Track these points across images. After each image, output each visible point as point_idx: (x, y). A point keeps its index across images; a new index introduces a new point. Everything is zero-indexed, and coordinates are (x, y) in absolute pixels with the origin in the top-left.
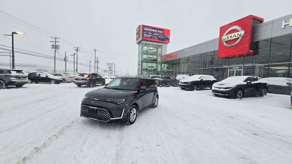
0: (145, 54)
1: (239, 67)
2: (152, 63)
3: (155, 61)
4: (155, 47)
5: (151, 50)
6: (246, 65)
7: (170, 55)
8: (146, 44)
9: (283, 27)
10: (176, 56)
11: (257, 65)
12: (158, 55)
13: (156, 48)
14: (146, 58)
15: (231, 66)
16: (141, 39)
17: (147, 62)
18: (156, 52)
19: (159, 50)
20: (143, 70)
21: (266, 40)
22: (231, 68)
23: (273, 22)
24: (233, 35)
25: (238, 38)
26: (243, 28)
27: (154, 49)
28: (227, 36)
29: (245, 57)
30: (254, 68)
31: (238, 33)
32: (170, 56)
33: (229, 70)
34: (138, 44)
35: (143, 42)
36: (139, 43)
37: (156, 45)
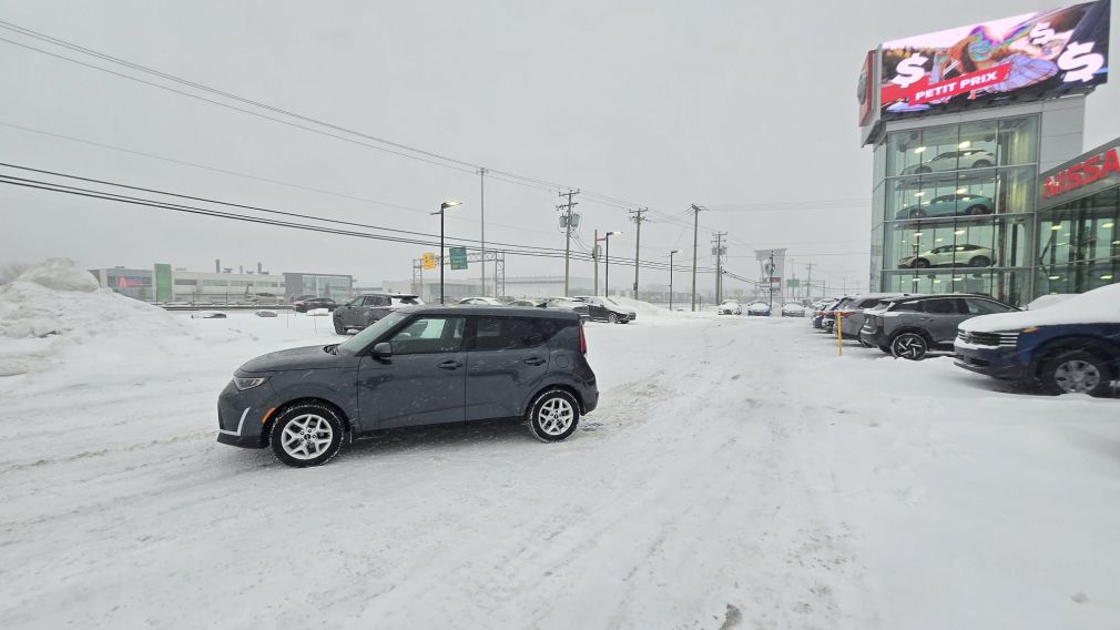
0: (911, 185)
3: (980, 213)
5: (950, 160)
7: (1097, 160)
8: (915, 134)
12: (1014, 174)
13: (996, 138)
16: (877, 116)
19: (1021, 144)
20: (901, 267)
27: (979, 145)
34: (870, 147)
36: (871, 139)
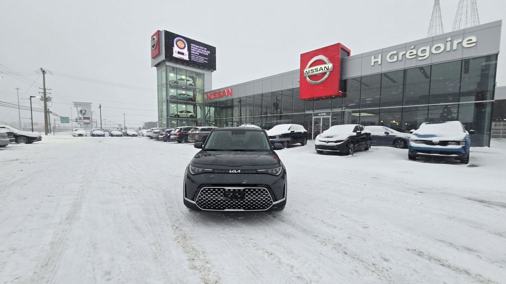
0: (172, 87)
1: (326, 113)
2: (186, 104)
3: (191, 101)
4: (191, 75)
5: (183, 81)
6: (335, 110)
7: (221, 92)
8: (173, 68)
9: (373, 64)
10: (231, 94)
11: (347, 110)
12: (197, 90)
13: (193, 78)
14: (175, 94)
15: (316, 112)
16: (162, 57)
17: (177, 103)
18: (193, 84)
19: (199, 82)
20: (171, 117)
21: (354, 79)
22: (316, 115)
23: (362, 56)
24: (319, 67)
25: (325, 73)
26: (331, 60)
27: (188, 78)
28: (311, 69)
29: (333, 99)
30: (344, 115)
31: (325, 65)
32: (219, 93)
33: (314, 117)
34: (156, 68)
35: (168, 63)
36: (158, 66)
37: (192, 72)
